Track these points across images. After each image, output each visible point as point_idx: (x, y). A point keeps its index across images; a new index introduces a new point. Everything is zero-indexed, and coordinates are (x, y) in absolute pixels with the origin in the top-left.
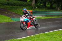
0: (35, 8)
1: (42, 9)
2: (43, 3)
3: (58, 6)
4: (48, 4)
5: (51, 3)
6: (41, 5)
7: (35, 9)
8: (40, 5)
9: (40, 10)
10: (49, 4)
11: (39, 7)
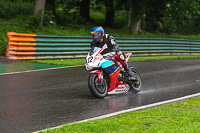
0: (45, 25)
1: (75, 28)
2: (78, 4)
3: (135, 18)
4: (95, 10)
5: (107, 5)
6: (72, 11)
7: (44, 28)
8: (66, 13)
9: (66, 33)
10: (99, 9)
11: (62, 22)
